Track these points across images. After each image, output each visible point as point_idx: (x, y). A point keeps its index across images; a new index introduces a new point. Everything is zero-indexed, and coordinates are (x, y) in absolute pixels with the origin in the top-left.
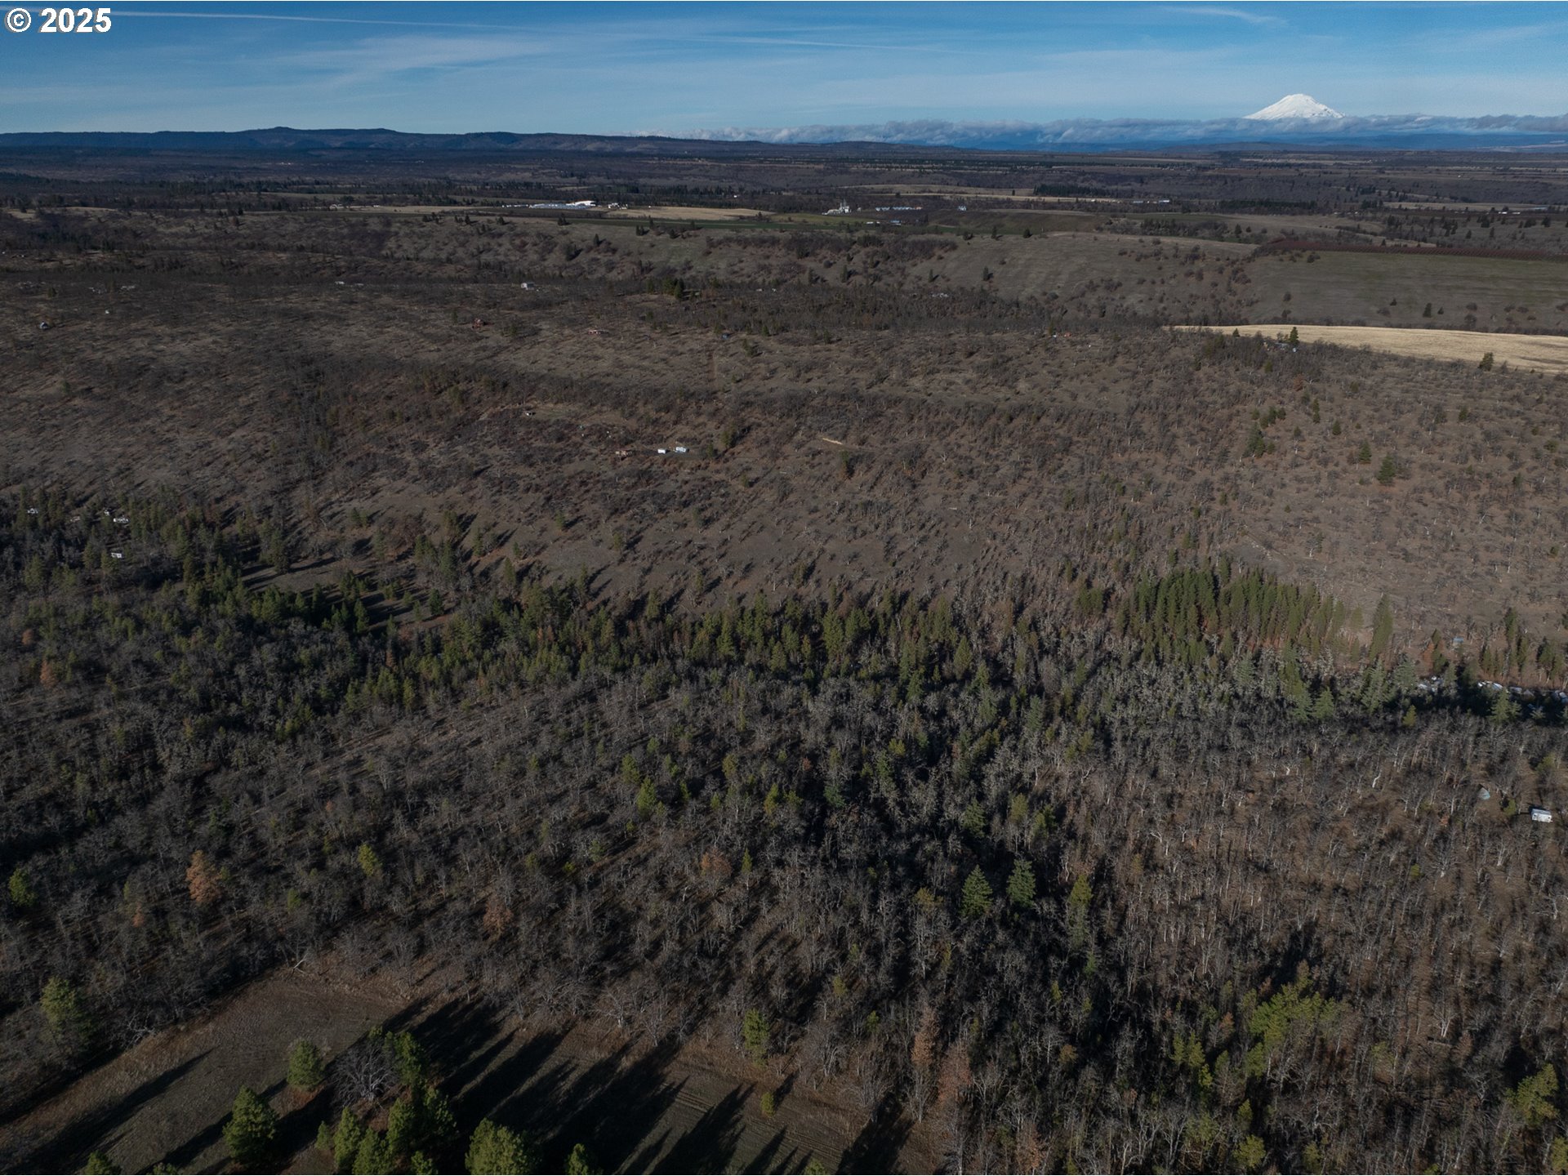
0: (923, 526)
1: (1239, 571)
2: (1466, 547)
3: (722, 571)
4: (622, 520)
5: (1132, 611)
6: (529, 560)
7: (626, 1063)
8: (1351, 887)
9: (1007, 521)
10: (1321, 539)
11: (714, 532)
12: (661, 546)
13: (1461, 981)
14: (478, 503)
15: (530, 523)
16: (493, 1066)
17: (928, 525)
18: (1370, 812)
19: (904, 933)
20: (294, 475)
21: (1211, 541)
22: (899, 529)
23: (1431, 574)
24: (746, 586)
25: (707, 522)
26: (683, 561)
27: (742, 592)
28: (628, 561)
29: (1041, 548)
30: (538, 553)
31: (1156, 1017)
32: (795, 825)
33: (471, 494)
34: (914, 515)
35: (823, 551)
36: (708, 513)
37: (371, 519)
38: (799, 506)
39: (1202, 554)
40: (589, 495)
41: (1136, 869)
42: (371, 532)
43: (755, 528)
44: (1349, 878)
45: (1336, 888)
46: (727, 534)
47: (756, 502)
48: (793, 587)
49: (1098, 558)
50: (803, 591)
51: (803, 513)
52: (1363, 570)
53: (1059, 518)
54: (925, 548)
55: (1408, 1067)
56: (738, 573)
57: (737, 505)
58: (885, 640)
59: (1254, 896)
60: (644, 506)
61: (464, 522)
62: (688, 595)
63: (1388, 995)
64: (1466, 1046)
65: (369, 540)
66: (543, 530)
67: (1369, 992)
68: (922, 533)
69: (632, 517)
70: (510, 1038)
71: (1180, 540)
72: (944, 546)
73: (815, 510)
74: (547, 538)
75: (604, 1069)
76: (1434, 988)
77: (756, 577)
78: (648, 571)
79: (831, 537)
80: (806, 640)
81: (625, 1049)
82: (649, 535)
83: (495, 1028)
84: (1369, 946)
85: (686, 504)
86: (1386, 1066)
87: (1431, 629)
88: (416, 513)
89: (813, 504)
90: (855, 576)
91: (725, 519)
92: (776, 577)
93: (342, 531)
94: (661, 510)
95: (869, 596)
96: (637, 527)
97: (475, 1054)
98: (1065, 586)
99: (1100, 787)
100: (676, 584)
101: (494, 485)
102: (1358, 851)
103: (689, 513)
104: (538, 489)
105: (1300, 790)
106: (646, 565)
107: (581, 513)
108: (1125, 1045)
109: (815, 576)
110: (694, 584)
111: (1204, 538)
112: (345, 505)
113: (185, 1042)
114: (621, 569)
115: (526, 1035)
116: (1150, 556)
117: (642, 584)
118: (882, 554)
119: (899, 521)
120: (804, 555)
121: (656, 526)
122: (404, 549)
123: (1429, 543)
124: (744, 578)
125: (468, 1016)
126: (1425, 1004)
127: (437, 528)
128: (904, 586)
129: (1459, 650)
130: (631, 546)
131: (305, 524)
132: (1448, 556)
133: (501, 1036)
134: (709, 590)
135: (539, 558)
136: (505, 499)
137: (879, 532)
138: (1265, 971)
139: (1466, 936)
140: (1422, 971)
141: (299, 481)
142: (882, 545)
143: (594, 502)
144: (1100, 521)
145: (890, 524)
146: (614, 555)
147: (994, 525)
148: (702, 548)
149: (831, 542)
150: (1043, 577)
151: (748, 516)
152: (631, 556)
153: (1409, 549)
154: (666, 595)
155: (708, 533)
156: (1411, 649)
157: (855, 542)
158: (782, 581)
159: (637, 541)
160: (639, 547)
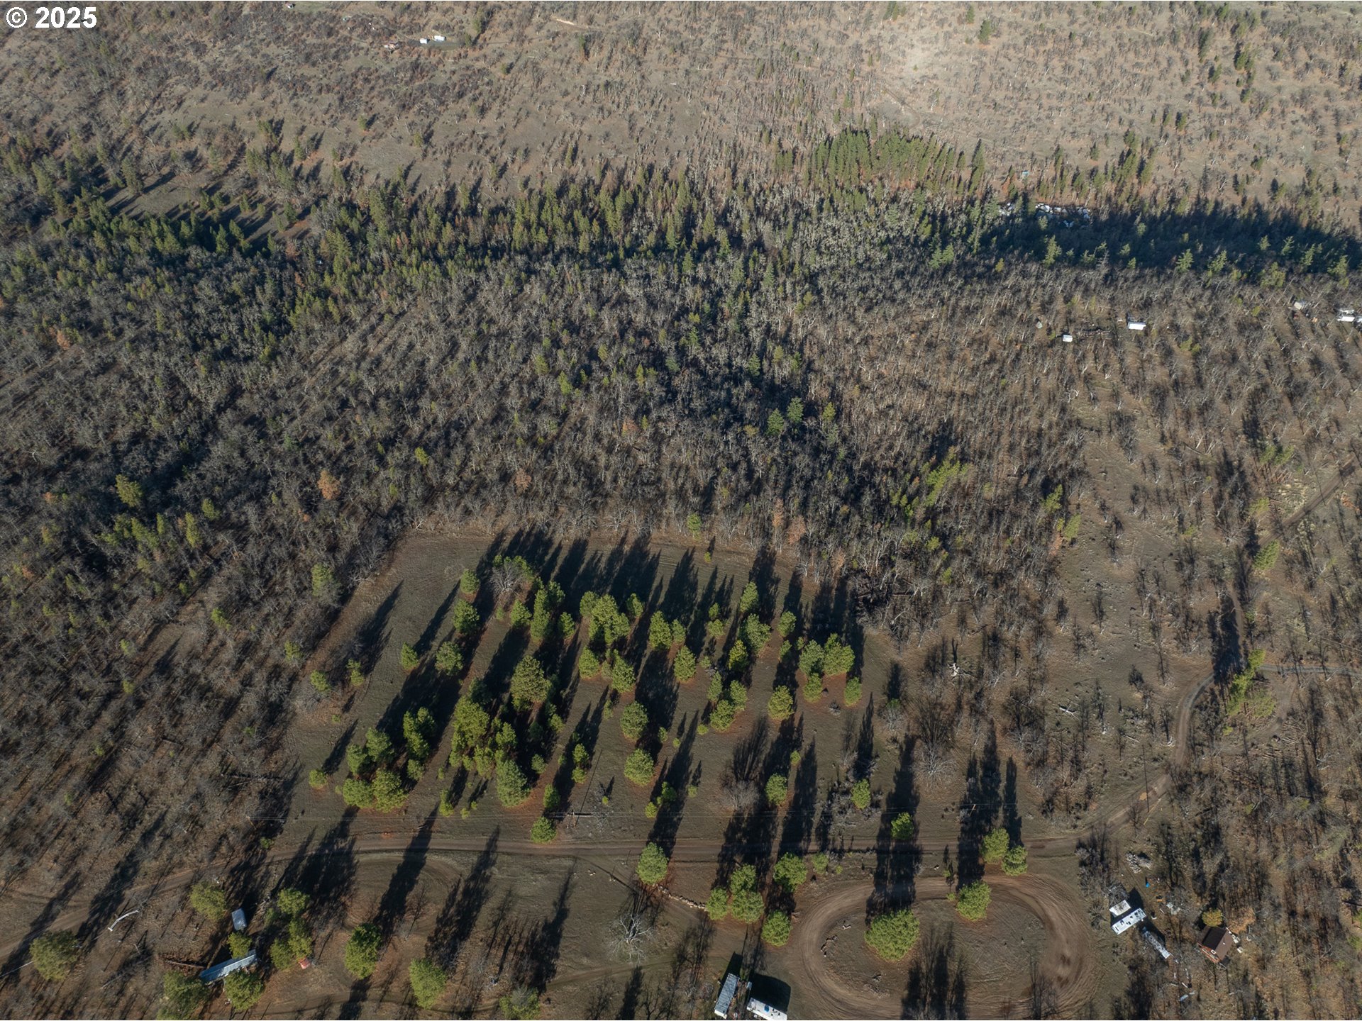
0: (653, 102)
1: (883, 125)
2: (1034, 96)
3: (506, 157)
4: (411, 116)
5: (813, 169)
6: (346, 161)
7: (626, 548)
8: (970, 393)
9: (716, 93)
10: (937, 94)
11: (490, 120)
12: (452, 139)
13: (1023, 443)
14: (281, 108)
15: (334, 125)
16: (560, 561)
17: (657, 103)
18: (979, 343)
19: (746, 455)
20: (94, 89)
21: (862, 100)
22: (636, 107)
23: (1011, 119)
24: (529, 169)
25: (483, 111)
26: (474, 151)
27: (527, 175)
28: (430, 155)
29: (743, 116)
30: (352, 154)
31: (877, 479)
32: (659, 391)
33: (271, 98)
34: (644, 92)
35: (581, 132)
36: (480, 103)
37: (191, 130)
38: (552, 90)
39: (857, 111)
40: (375, 93)
41: (856, 392)
42: (195, 143)
43: (523, 113)
44: (969, 388)
45: (963, 395)
46: (501, 122)
47: (516, 89)
48: (566, 168)
49: (785, 121)
50: (573, 170)
51: (558, 97)
52: (966, 119)
53: (753, 88)
54: (658, 123)
55: (999, 491)
56: (519, 158)
57: (502, 92)
58: (644, 210)
59: (920, 403)
60: (426, 99)
61: (276, 128)
62: (486, 183)
63: (990, 457)
64: (1025, 479)
65: (196, 152)
66: (348, 131)
67: (981, 454)
68: (653, 109)
69: (419, 112)
70: (560, 547)
71: (841, 99)
72: (672, 118)
73: (566, 93)
74: (355, 139)
75: (617, 554)
76: (1012, 448)
77: (535, 160)
78: (448, 163)
79: (584, 119)
80: (595, 222)
81: (623, 541)
82: (437, 127)
83: (550, 542)
84: (981, 428)
85: (461, 95)
86: (989, 492)
87: (1008, 165)
88: (230, 122)
89: (563, 87)
90: (611, 154)
91: (496, 107)
92: (551, 160)
93: (168, 145)
94: (442, 103)
95: (624, 170)
96: (427, 121)
97: (547, 558)
98: (764, 149)
99: (822, 331)
100: (475, 174)
101: (289, 89)
102: (974, 370)
103: (465, 104)
104: (329, 89)
105: (940, 329)
106: (445, 157)
107: (375, 111)
108: (867, 499)
109: (580, 155)
110: (490, 171)
111: (858, 96)
112: (159, 118)
113: (385, 581)
114: (426, 164)
115: (567, 544)
116: (821, 115)
117: (448, 177)
118: (627, 131)
119: (634, 99)
120: (567, 138)
121: (441, 119)
122: (230, 158)
123: (1010, 94)
124: (526, 162)
125: (532, 539)
126: (1006, 458)
127: (253, 135)
128: (649, 159)
129: (1025, 181)
130: (427, 139)
131: (129, 139)
132: (1023, 104)
133: (555, 546)
134: (500, 176)
135: (354, 159)
136: (303, 101)
137: (621, 110)
138: (932, 448)
139: (1027, 418)
140: (1005, 440)
141: (101, 93)
142: (626, 124)
143: (383, 99)
144: (783, 88)
145: (628, 103)
146: (416, 150)
147: (706, 98)
148: (485, 137)
149: (586, 123)
150: (748, 142)
151: (514, 102)
152: (430, 151)
153: (998, 100)
154: (471, 183)
155: (485, 122)
156: (995, 183)
157: (604, 122)
158: (556, 164)
159: (430, 135)
160: (434, 140)
